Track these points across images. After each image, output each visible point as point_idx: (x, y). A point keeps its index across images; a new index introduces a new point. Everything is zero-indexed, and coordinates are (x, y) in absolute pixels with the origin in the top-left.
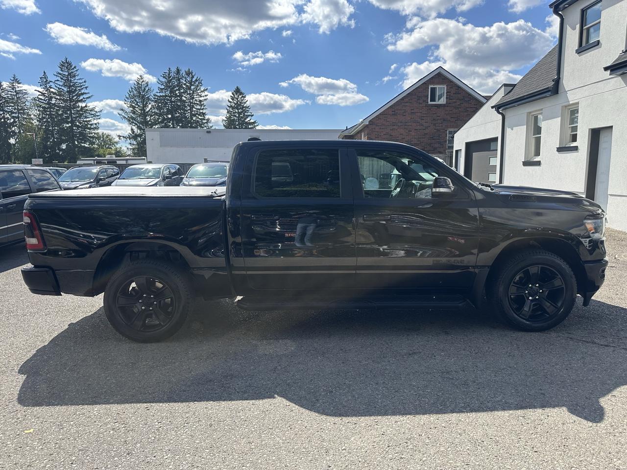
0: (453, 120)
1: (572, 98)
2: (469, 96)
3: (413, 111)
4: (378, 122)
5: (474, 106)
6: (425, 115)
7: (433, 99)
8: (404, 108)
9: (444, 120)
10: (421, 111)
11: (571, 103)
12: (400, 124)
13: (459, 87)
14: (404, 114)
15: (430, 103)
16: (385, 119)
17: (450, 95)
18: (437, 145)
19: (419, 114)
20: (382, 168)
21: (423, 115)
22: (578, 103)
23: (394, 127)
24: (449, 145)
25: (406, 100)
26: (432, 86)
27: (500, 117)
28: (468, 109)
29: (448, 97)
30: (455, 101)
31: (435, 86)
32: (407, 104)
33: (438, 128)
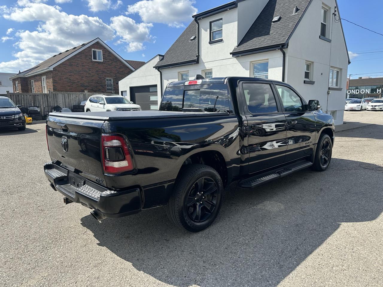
0: (108, 72)
1: (208, 66)
2: (116, 59)
3: (83, 64)
4: (59, 69)
5: (119, 65)
6: (91, 68)
7: (95, 58)
8: (77, 62)
9: (103, 72)
10: (88, 65)
11: (207, 69)
12: (75, 72)
13: (110, 53)
14: (78, 66)
15: (93, 60)
16: (65, 67)
17: (105, 57)
18: (100, 88)
19: (88, 67)
20: (72, 101)
21: (90, 68)
22: (212, 69)
23: (71, 74)
24: (107, 88)
25: (78, 56)
26: (94, 50)
27: (159, 73)
28: (116, 66)
29: (104, 57)
30: (107, 60)
31: (95, 50)
32: (78, 59)
33: (100, 77)
